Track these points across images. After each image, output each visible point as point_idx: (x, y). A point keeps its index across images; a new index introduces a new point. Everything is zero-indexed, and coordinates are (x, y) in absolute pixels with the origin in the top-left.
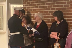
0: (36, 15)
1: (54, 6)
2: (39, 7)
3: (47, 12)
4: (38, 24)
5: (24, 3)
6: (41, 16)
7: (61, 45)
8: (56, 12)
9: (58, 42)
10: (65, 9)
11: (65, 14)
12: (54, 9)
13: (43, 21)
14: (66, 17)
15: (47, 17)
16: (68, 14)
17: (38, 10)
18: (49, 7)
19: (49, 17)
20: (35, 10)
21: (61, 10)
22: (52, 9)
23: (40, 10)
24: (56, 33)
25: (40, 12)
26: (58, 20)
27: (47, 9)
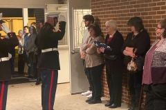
0: (107, 23)
1: (131, 11)
3: (123, 19)
4: (111, 36)
5: (92, 8)
8: (132, 19)
10: (146, 14)
11: (146, 22)
12: (131, 15)
14: (147, 26)
15: (122, 26)
16: (150, 21)
19: (125, 26)
20: (107, 16)
21: (141, 16)
22: (129, 15)
23: (113, 16)
24: (132, 49)
25: (114, 19)
27: (122, 15)
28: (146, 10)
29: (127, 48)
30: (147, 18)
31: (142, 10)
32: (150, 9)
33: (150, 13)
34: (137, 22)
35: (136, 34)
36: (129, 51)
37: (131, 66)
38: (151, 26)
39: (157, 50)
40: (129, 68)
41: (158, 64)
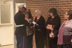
1: (49, 5)
2: (38, 5)
3: (44, 9)
4: (38, 18)
5: (26, 3)
6: (40, 12)
7: (55, 35)
9: (53, 32)
10: (58, 7)
11: (58, 11)
12: (50, 7)
13: (41, 16)
15: (44, 13)
16: (60, 11)
17: (37, 7)
18: (46, 5)
19: (46, 13)
21: (55, 8)
22: (48, 7)
23: (38, 7)
26: (53, 15)
28: (58, 4)
29: (48, 25)
30: (58, 9)
31: (56, 4)
32: (60, 4)
33: (60, 6)
34: (54, 11)
35: (53, 17)
36: (50, 27)
37: (51, 35)
38: (61, 13)
39: (66, 26)
40: (51, 36)
41: (66, 34)
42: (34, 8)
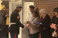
2: (45, 4)
22: (54, 6)
29: (52, 24)
40: (53, 35)
42: (41, 6)
